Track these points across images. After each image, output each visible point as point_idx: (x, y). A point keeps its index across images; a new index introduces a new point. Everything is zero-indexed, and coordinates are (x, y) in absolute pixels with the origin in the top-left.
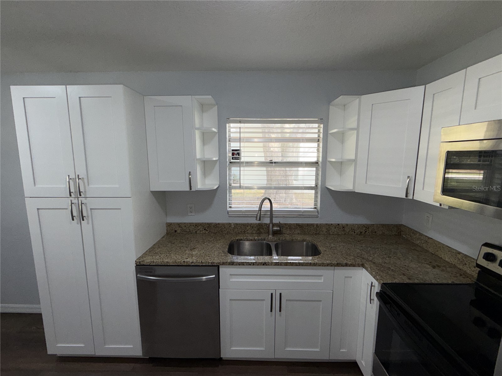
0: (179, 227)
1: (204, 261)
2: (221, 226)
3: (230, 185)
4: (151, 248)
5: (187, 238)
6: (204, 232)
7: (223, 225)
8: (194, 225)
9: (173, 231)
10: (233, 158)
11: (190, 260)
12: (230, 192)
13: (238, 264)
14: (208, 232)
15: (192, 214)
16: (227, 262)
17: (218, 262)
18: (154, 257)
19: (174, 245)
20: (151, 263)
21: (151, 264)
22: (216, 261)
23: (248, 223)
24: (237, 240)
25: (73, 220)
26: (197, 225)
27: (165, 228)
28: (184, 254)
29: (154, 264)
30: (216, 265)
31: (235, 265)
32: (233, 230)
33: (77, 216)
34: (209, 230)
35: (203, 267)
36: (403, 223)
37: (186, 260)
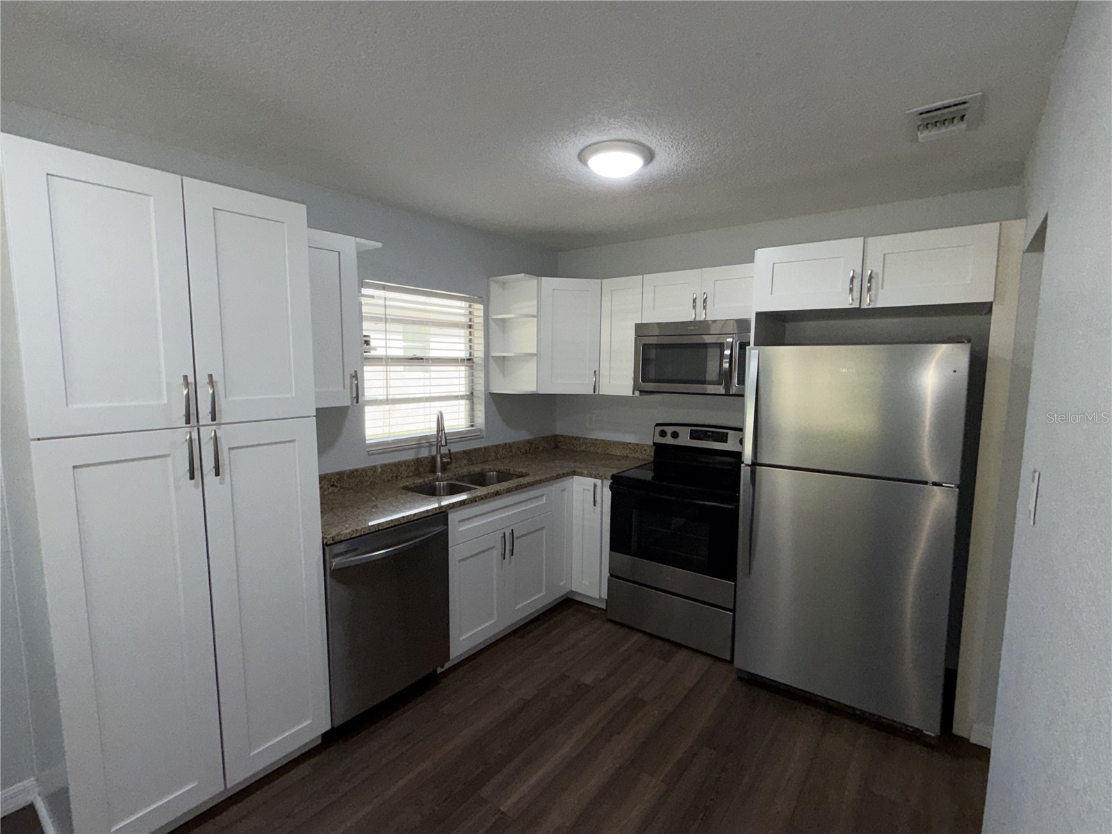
2: (360, 474)
3: (365, 399)
6: (331, 489)
13: (470, 502)
14: (339, 488)
18: (341, 527)
20: (352, 535)
25: (192, 478)
29: (358, 534)
30: (445, 510)
31: (466, 504)
32: (380, 478)
34: (339, 485)
36: (558, 433)
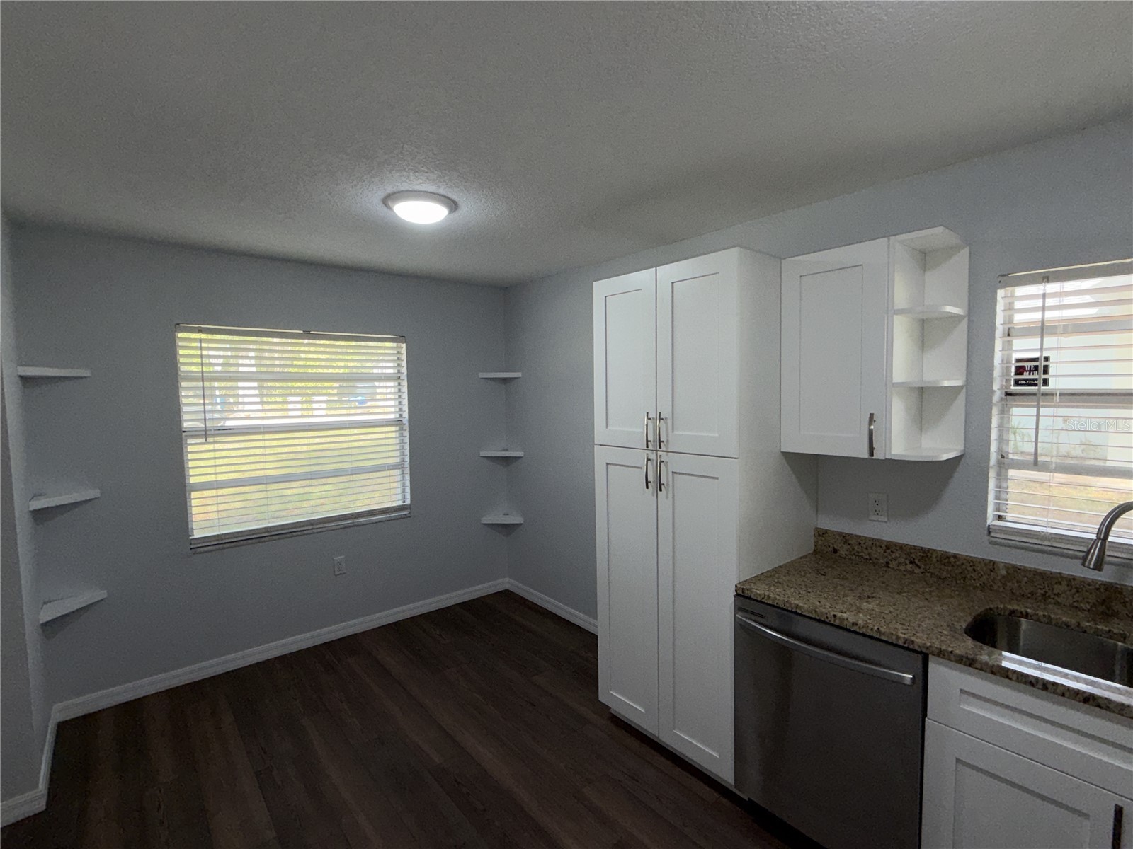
0: (845, 542)
1: (887, 631)
2: (963, 564)
3: (1003, 457)
4: (773, 570)
5: (860, 572)
6: (909, 567)
7: (971, 562)
8: (883, 546)
9: (830, 549)
10: (1020, 382)
11: (849, 617)
12: (1001, 477)
13: (988, 670)
14: (922, 570)
15: (881, 518)
16: (951, 652)
17: (925, 644)
18: (772, 588)
19: (822, 577)
20: (763, 598)
21: (763, 600)
22: (920, 640)
23: (1060, 574)
24: (1013, 612)
25: (647, 487)
26: (889, 547)
27: (813, 540)
28: (841, 601)
29: (770, 603)
30: (919, 650)
31: (977, 669)
32: (1005, 585)
33: (654, 482)
34: (923, 566)
35: (879, 643)
37: (839, 614)
